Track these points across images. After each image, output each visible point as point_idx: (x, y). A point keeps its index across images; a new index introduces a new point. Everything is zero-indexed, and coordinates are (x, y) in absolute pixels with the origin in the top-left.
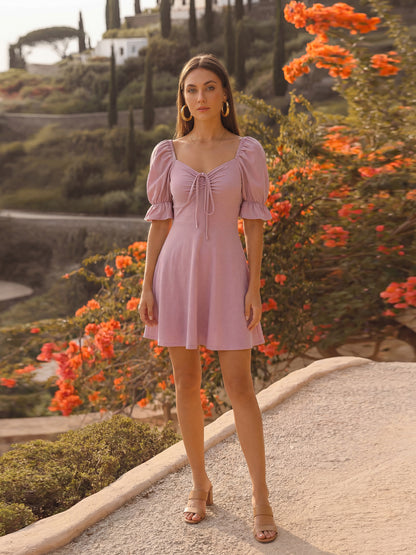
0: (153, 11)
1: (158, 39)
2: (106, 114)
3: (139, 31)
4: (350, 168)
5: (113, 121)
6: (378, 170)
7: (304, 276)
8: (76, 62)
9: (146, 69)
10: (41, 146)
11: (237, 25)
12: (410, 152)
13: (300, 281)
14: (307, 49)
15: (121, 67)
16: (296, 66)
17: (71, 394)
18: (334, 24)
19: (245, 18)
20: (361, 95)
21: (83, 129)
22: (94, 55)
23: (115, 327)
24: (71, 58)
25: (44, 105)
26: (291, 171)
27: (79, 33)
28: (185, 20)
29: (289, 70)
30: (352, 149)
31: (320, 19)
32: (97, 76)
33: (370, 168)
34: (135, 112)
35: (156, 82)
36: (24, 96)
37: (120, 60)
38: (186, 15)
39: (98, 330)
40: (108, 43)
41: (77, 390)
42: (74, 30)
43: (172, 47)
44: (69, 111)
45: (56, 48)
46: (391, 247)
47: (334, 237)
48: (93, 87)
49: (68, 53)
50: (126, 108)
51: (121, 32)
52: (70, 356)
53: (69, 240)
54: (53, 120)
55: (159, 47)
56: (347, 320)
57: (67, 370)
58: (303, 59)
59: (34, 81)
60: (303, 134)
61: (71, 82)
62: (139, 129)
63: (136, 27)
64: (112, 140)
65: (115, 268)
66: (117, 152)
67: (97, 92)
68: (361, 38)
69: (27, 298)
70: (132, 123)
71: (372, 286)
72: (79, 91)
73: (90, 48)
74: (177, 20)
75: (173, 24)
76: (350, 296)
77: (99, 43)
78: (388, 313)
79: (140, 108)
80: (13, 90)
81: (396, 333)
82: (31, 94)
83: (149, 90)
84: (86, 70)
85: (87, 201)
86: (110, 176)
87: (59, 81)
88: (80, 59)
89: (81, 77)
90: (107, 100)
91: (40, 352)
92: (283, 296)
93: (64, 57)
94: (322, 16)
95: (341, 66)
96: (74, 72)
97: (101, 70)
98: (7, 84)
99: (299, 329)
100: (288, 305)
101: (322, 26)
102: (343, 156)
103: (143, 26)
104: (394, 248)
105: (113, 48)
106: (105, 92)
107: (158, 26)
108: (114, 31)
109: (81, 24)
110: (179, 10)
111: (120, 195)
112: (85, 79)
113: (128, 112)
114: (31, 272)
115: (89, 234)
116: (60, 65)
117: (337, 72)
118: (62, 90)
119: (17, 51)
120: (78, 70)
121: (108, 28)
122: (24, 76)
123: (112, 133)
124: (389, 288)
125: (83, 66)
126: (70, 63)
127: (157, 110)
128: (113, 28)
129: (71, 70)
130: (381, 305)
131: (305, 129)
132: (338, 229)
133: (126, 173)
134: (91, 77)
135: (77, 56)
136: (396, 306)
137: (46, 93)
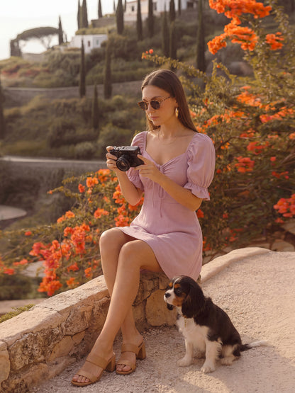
0: (111, 15)
1: (115, 35)
2: (78, 88)
3: (101, 29)
4: (255, 115)
5: (83, 92)
6: (271, 117)
7: (223, 193)
8: (56, 52)
9: (106, 56)
10: (33, 110)
11: (171, 25)
12: (292, 105)
13: (221, 197)
14: (225, 29)
15: (88, 55)
16: (216, 42)
17: (54, 279)
18: (245, 10)
19: (177, 20)
20: (261, 62)
21: (62, 98)
22: (69, 47)
23: (86, 229)
24: (53, 48)
25: (35, 81)
26: (213, 118)
27: (59, 32)
28: (133, 22)
29: (212, 45)
30: (256, 103)
31: (235, 7)
32: (71, 61)
33: (267, 115)
34: (98, 86)
35: (113, 66)
36: (21, 76)
37: (88, 50)
38: (134, 18)
39: (73, 232)
40: (80, 38)
41: (58, 276)
42: (55, 29)
43: (124, 41)
44: (52, 86)
45: (43, 42)
46: (280, 172)
47: (244, 165)
48: (69, 68)
49: (51, 45)
50: (93, 83)
51: (88, 31)
52: (53, 252)
53: (52, 176)
54: (41, 92)
55: (115, 42)
56: (252, 225)
57: (51, 262)
58: (222, 37)
59: (27, 65)
60: (222, 90)
61: (54, 66)
62: (101, 98)
63: (99, 26)
64: (83, 107)
65: (86, 186)
66: (86, 115)
67: (71, 73)
68: (260, 21)
69: (22, 218)
70: (96, 94)
71: (268, 201)
72: (58, 72)
73: (67, 42)
74: (128, 22)
75: (125, 24)
76: (255, 208)
77: (73, 38)
78: (279, 220)
79: (102, 83)
80: (12, 72)
81: (283, 236)
82: (25, 74)
83: (108, 71)
84: (64, 57)
85: (65, 149)
86: (81, 132)
87: (45, 65)
88: (59, 49)
89: (60, 62)
90: (78, 78)
91: (32, 249)
92: (208, 208)
93: (48, 48)
94: (236, 4)
95: (249, 42)
96: (55, 58)
97: (74, 57)
98: (8, 67)
99: (220, 232)
100: (211, 215)
101: (237, 12)
102: (250, 107)
103: (104, 26)
104: (282, 174)
105: (82, 41)
106: (78, 72)
107: (114, 26)
108: (84, 29)
109: (60, 25)
110: (130, 15)
111: (88, 145)
112: (63, 63)
113: (94, 86)
114: (25, 199)
115: (66, 172)
116: (46, 54)
117: (247, 46)
118: (48, 71)
119: (16, 44)
120: (58, 57)
121: (79, 28)
122: (20, 61)
123: (82, 102)
124: (279, 202)
125: (62, 55)
126: (53, 53)
127: (113, 85)
128: (83, 27)
129: (53, 57)
130: (275, 214)
131: (224, 86)
132: (247, 159)
133: (92, 130)
134: (67, 62)
135: (58, 47)
136: (284, 215)
137: (37, 73)
